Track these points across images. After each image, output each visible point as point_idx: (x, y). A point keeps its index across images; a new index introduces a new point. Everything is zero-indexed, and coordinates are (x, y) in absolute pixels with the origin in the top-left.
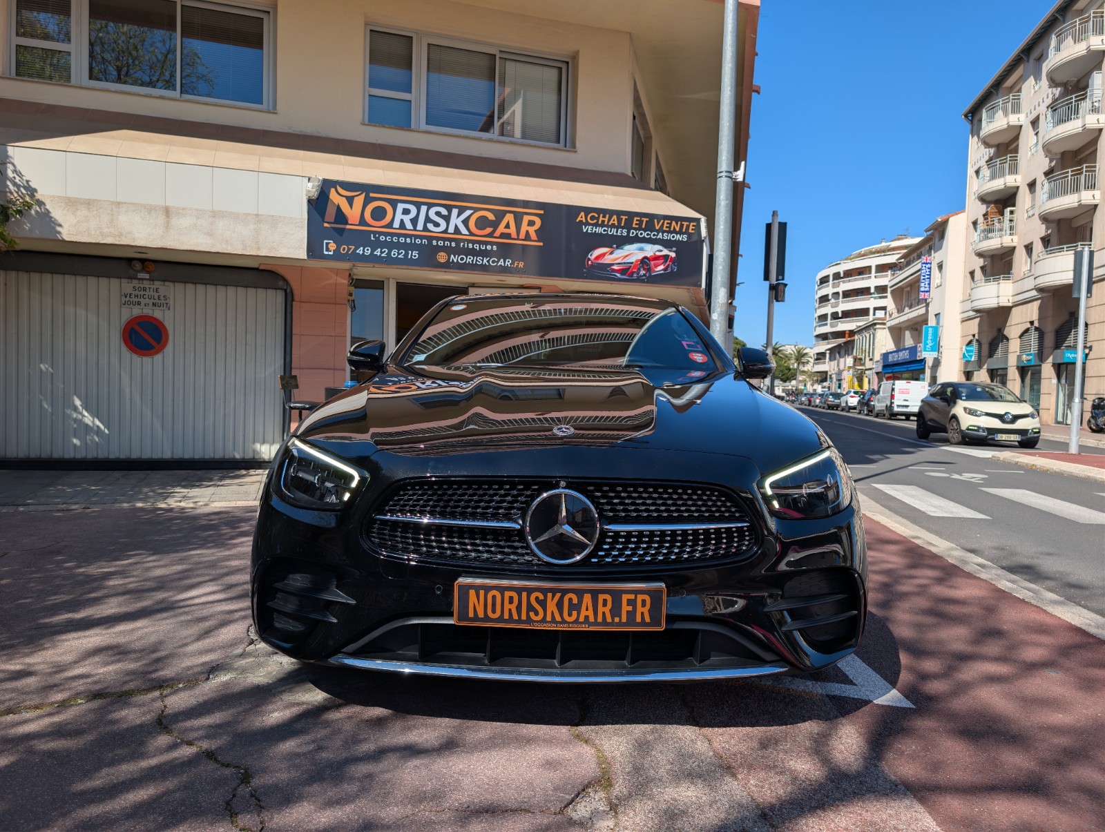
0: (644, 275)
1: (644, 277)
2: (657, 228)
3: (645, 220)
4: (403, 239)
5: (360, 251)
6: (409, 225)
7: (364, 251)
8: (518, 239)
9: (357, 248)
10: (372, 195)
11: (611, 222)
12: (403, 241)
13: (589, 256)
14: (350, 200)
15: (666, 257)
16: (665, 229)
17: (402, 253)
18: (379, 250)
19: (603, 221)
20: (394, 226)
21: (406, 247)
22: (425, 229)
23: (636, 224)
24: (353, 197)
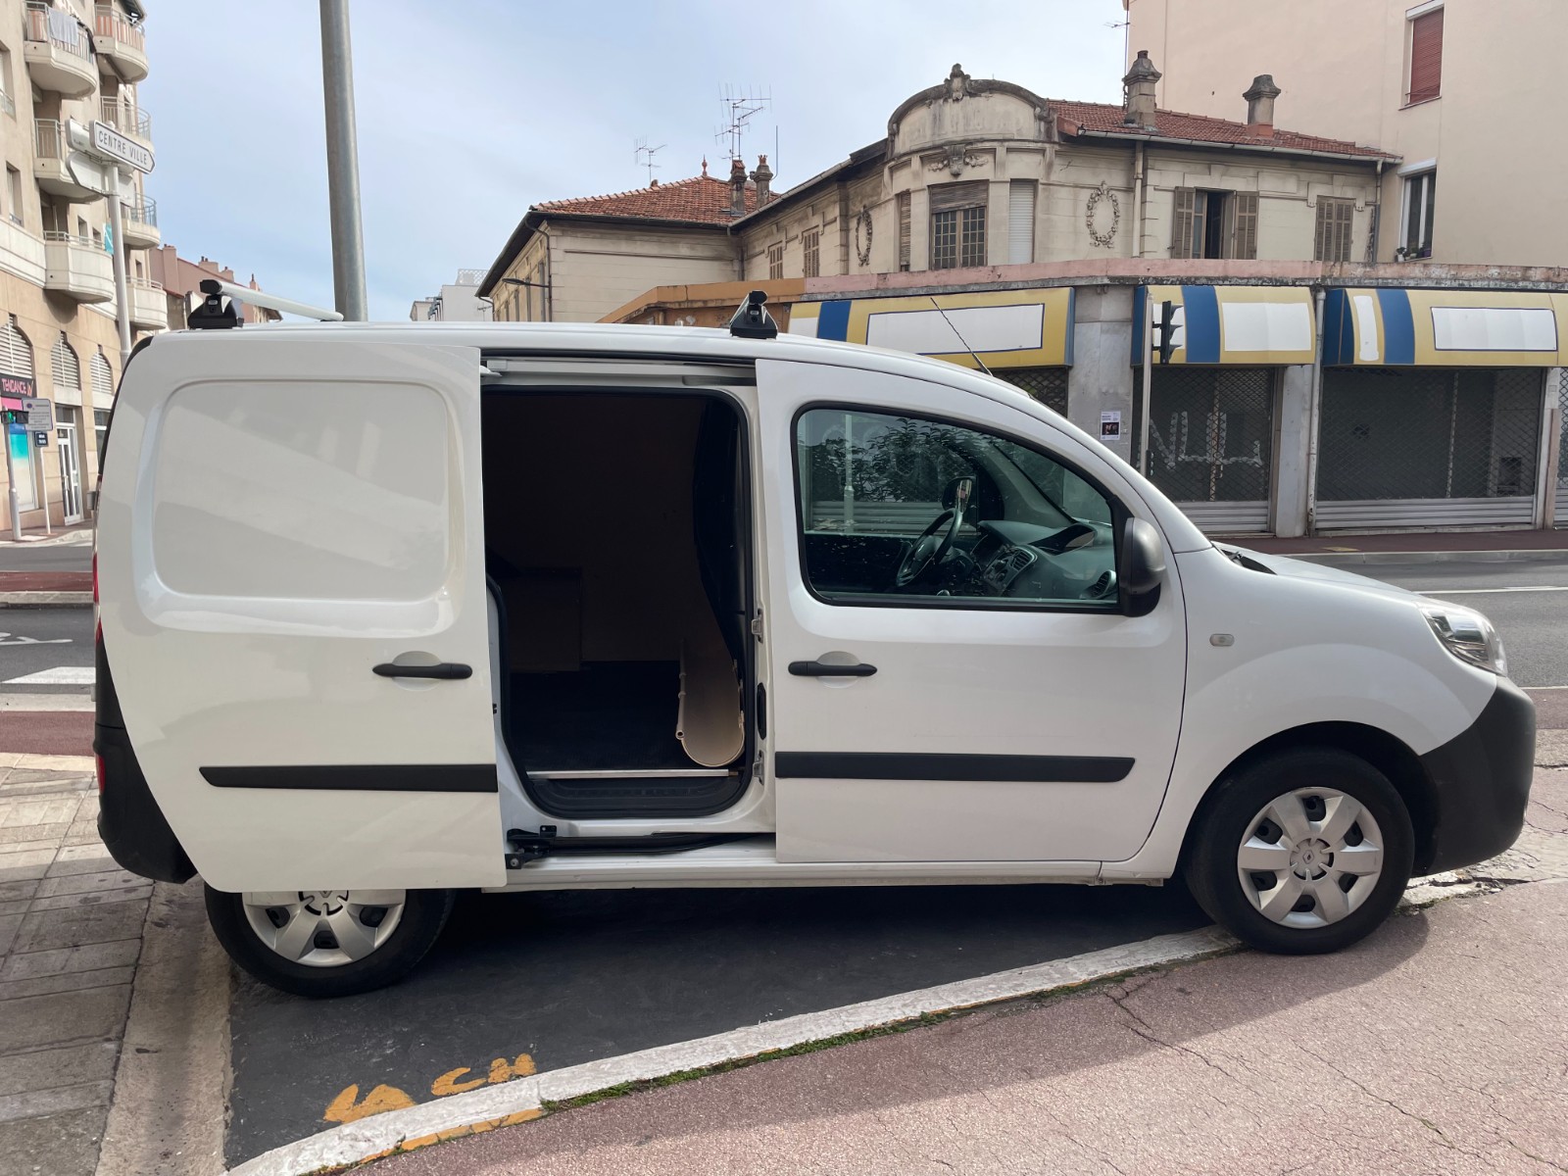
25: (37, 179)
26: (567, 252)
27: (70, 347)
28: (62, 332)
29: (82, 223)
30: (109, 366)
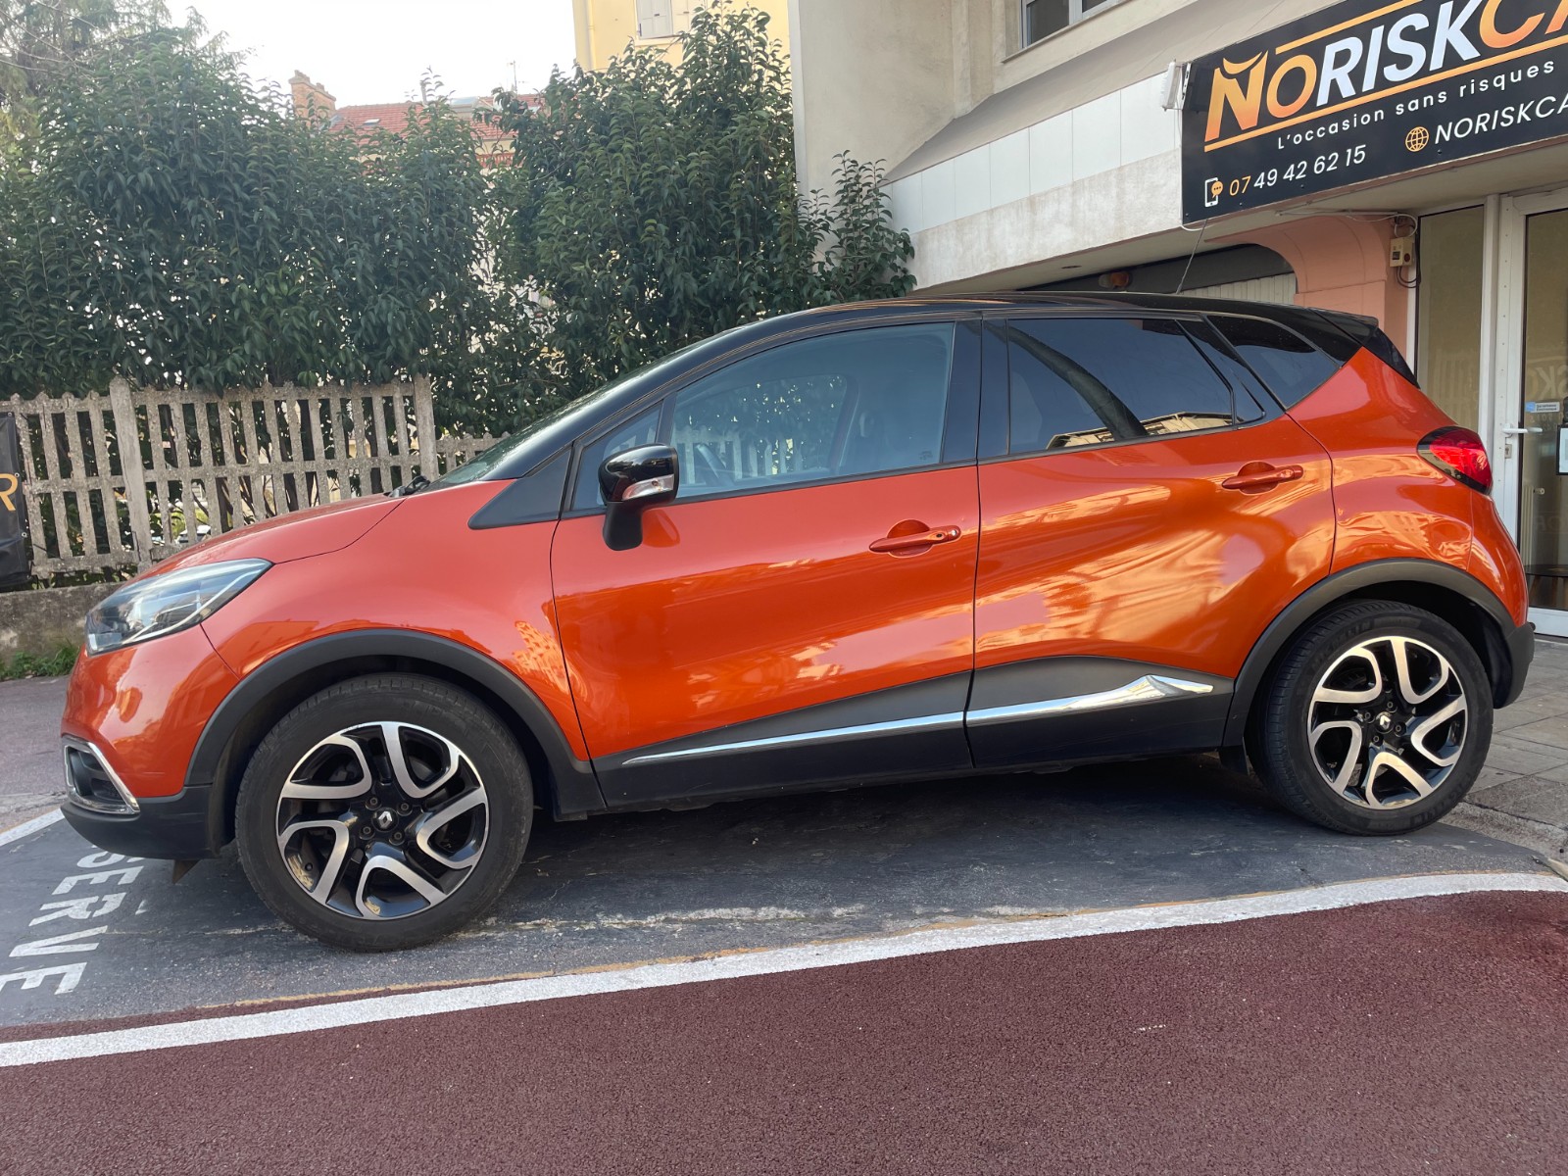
4: (1336, 125)
5: (1259, 184)
6: (1347, 89)
7: (1266, 180)
9: (1253, 181)
10: (1279, 50)
12: (1336, 131)
14: (1243, 79)
17: (1334, 157)
18: (1292, 166)
20: (1318, 105)
21: (1342, 142)
22: (1382, 82)
24: (1247, 72)
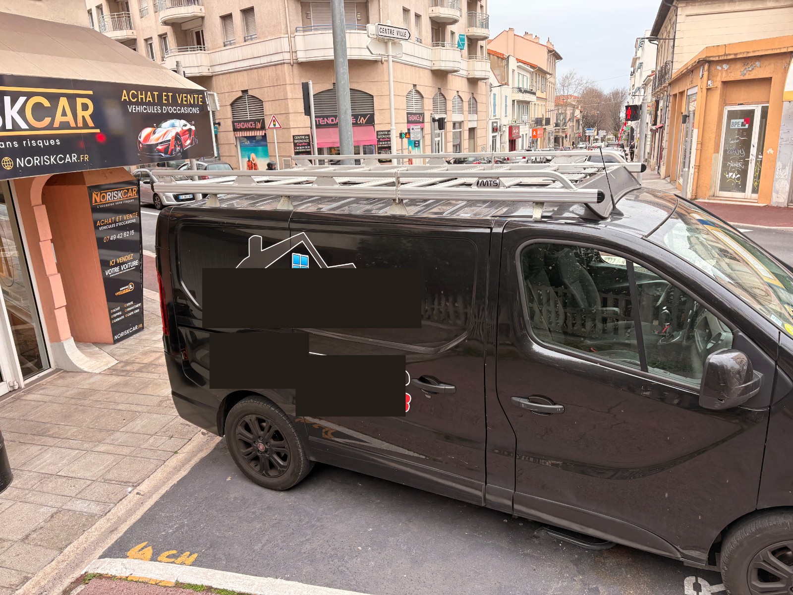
0: (180, 151)
1: (180, 154)
2: (179, 102)
3: (170, 94)
8: (77, 128)
11: (148, 99)
13: (139, 139)
15: (190, 130)
16: (184, 103)
19: (142, 98)
23: (165, 100)
25: (430, 17)
26: (687, 16)
27: (443, 95)
28: (439, 88)
29: (453, 33)
30: (462, 101)
